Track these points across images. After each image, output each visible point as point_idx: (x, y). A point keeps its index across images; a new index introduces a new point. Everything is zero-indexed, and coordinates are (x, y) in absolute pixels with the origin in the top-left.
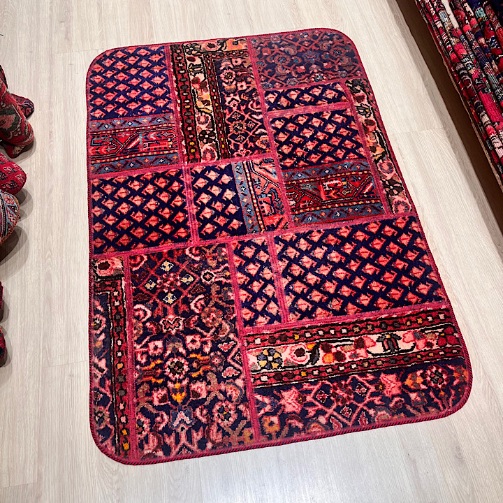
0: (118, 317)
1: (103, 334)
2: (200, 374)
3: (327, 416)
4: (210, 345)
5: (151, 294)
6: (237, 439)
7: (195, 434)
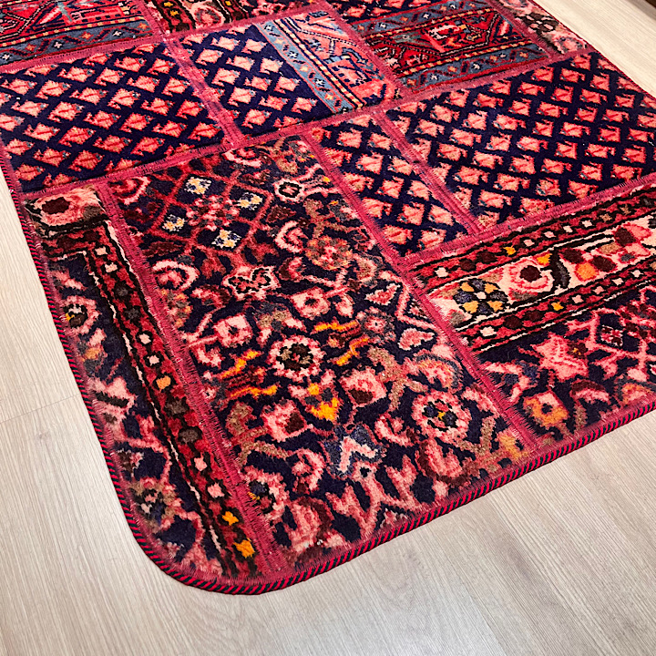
0: (123, 292)
1: (99, 331)
2: (353, 356)
3: (641, 365)
4: (347, 300)
5: (181, 238)
6: (493, 458)
7: (397, 476)
